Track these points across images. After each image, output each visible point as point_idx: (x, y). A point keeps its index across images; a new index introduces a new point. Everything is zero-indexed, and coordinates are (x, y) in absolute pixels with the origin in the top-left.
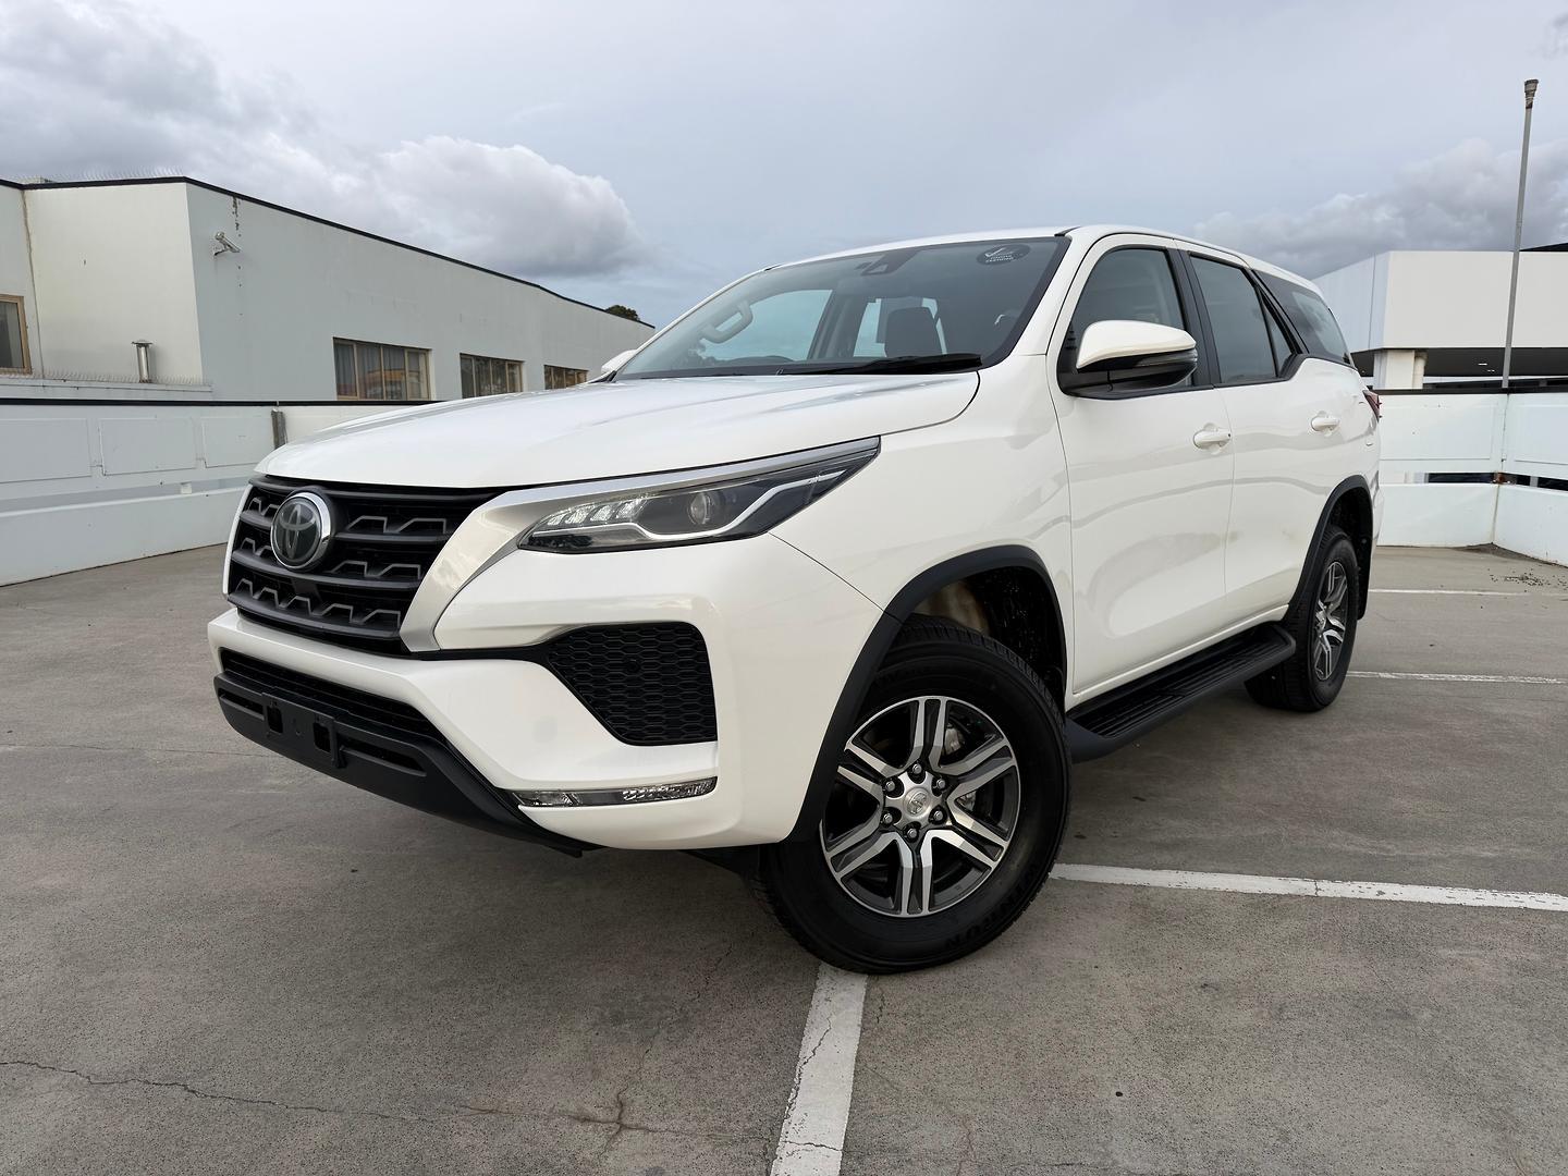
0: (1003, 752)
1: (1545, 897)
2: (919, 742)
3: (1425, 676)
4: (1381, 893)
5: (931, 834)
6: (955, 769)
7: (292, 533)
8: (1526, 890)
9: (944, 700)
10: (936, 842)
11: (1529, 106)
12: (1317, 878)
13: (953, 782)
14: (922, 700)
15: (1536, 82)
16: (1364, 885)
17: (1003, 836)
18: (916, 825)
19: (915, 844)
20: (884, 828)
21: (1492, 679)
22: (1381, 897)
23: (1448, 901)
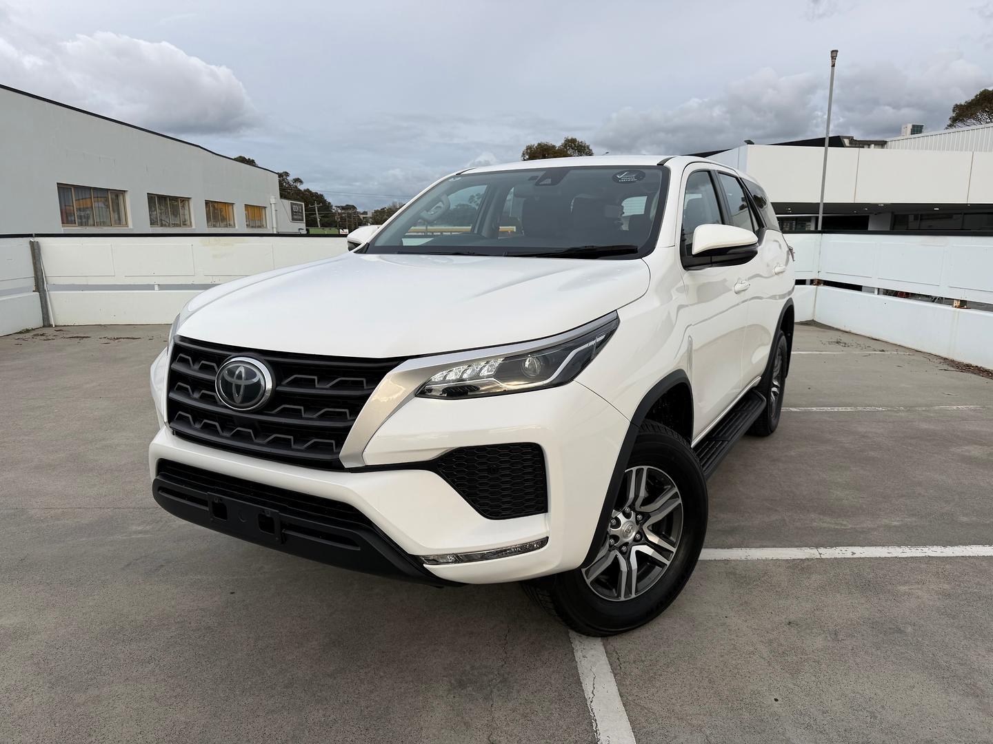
0: (675, 496)
1: (935, 548)
2: (632, 495)
3: (814, 409)
4: (854, 553)
5: (635, 548)
6: (648, 509)
7: (238, 387)
8: (925, 545)
9: (645, 468)
10: (638, 553)
11: (833, 66)
12: (817, 546)
13: (646, 516)
14: (634, 469)
15: (837, 51)
16: (844, 549)
17: (673, 544)
18: (626, 544)
19: (627, 555)
20: (611, 548)
21: (849, 409)
22: (855, 556)
23: (890, 556)
